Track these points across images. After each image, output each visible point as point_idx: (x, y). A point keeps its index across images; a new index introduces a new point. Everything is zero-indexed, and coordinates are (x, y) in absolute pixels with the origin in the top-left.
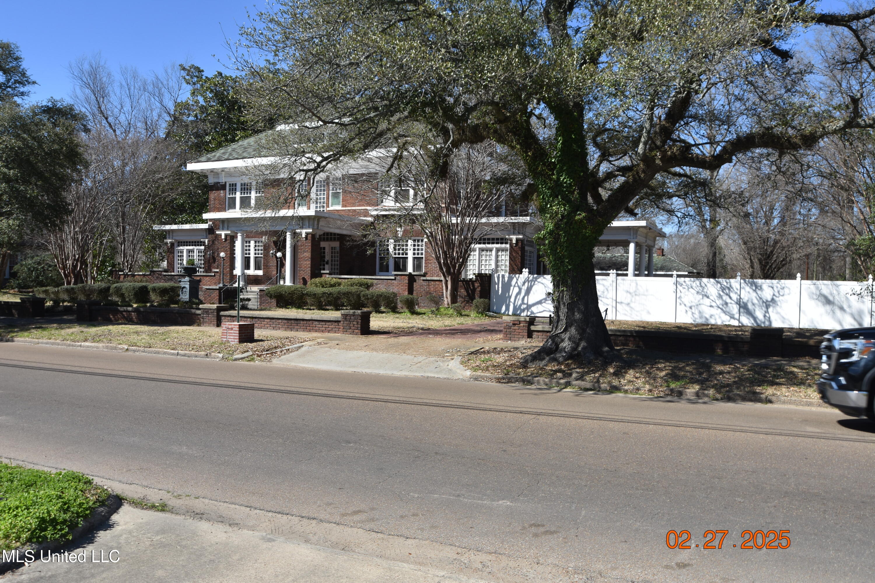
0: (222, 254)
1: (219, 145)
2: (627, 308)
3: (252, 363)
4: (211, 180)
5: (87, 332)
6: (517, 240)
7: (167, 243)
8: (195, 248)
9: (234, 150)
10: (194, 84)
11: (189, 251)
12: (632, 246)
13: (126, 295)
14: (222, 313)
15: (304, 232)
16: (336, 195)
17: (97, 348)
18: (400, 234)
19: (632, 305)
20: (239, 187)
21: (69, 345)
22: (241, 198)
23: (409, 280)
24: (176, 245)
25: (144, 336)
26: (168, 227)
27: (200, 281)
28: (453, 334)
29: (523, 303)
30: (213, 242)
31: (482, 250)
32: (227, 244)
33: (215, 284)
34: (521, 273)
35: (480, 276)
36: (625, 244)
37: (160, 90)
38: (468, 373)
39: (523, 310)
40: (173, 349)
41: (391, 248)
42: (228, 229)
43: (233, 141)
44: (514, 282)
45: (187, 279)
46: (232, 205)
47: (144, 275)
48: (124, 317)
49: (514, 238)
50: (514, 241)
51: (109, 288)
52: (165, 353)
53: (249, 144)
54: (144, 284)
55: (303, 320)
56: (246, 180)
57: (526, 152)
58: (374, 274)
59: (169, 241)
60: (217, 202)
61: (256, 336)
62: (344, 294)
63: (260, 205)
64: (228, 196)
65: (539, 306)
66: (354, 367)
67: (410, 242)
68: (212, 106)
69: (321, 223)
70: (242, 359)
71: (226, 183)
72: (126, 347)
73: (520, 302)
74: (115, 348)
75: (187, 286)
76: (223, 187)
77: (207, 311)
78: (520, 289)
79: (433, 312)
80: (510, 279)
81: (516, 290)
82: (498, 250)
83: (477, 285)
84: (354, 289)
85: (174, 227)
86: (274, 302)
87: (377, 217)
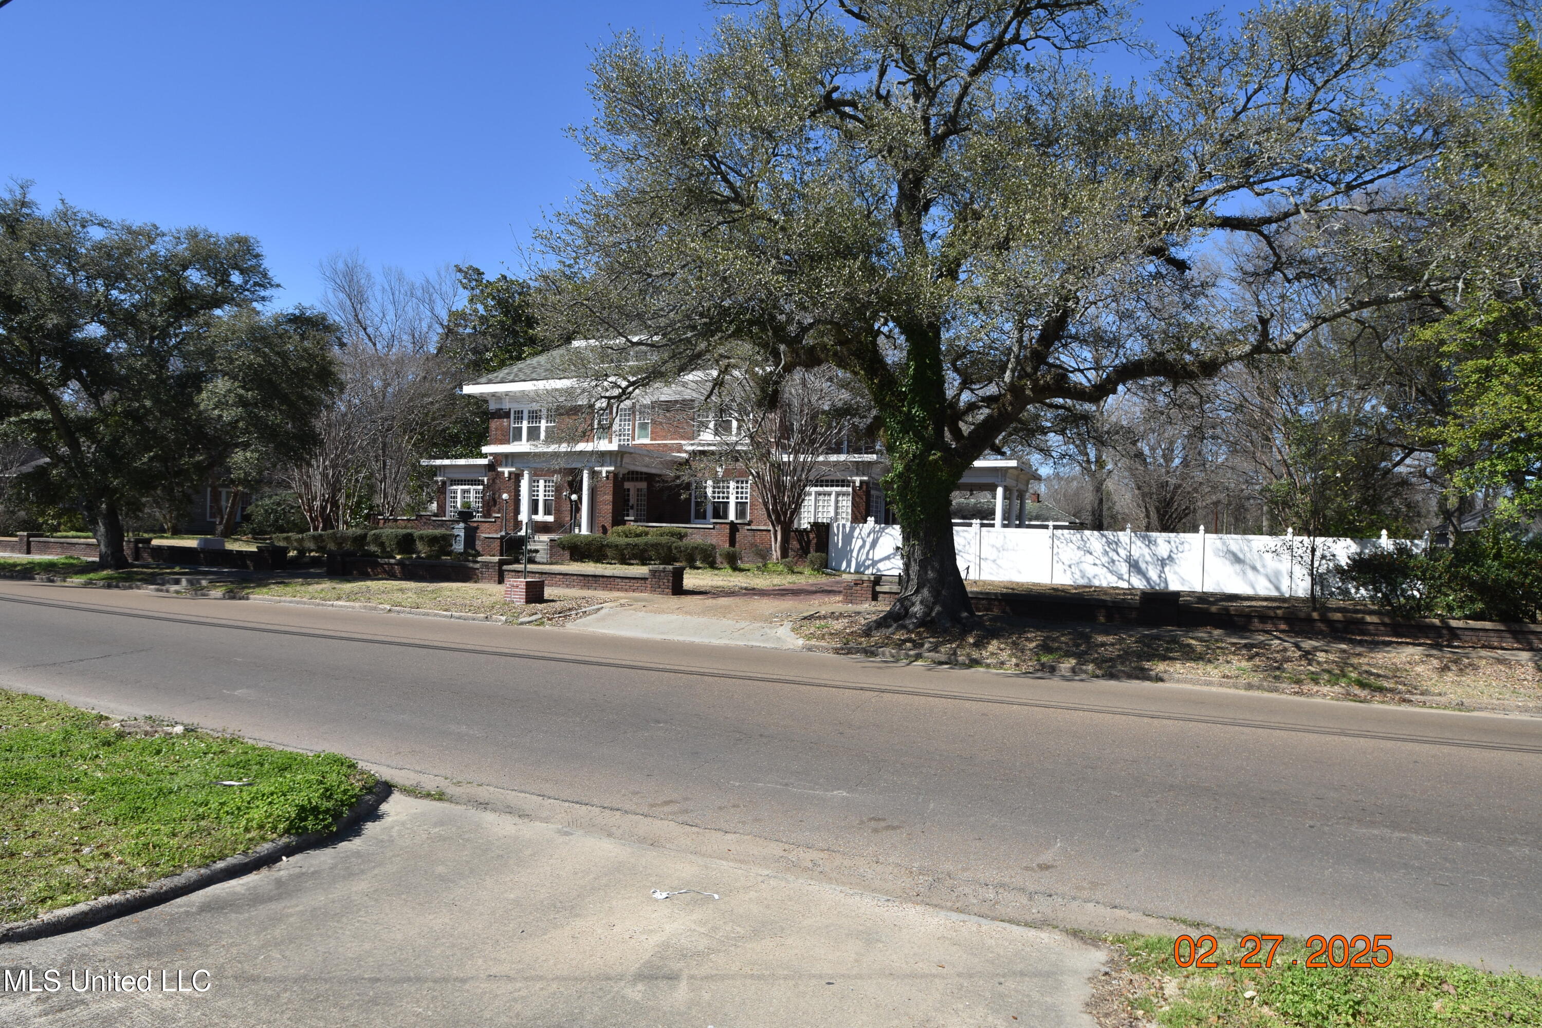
0: (505, 496)
1: (502, 364)
2: (994, 566)
3: (541, 628)
4: (493, 406)
5: (340, 589)
6: (862, 482)
7: (437, 482)
8: (472, 487)
9: (520, 370)
10: (473, 289)
11: (464, 491)
12: (1000, 491)
13: (387, 544)
14: (505, 567)
15: (604, 470)
16: (643, 426)
17: (353, 608)
18: (720, 474)
19: (998, 562)
20: (526, 415)
21: (319, 605)
22: (529, 428)
23: (731, 529)
24: (448, 483)
25: (410, 594)
26: (438, 462)
27: (477, 528)
28: (783, 595)
29: (867, 558)
30: (494, 480)
31: (819, 494)
32: (511, 484)
33: (496, 532)
34: (865, 522)
35: (816, 525)
36: (992, 488)
37: (431, 296)
38: (801, 642)
39: (868, 567)
40: (446, 610)
41: (709, 492)
42: (512, 466)
43: (519, 358)
44: (856, 533)
45: (462, 525)
46: (517, 436)
47: (408, 520)
48: (385, 571)
49: (857, 480)
50: (858, 484)
51: (365, 535)
52: (436, 615)
53: (539, 363)
54: (409, 531)
55: (603, 577)
56: (535, 406)
57: (872, 380)
58: (688, 522)
59: (440, 479)
60: (499, 432)
61: (546, 596)
62: (652, 545)
63: (552, 437)
64: (512, 425)
65: (887, 562)
66: (663, 633)
67: (732, 484)
68: (493, 316)
69: (625, 460)
70: (529, 622)
71: (510, 409)
72: (388, 607)
73: (864, 557)
74: (375, 609)
75: (462, 534)
76: (507, 415)
77: (486, 565)
78: (864, 542)
79: (759, 568)
80: (853, 529)
81: (860, 542)
82: (838, 494)
83: (812, 536)
84: (664, 539)
85: (447, 462)
86: (567, 554)
87: (694, 453)
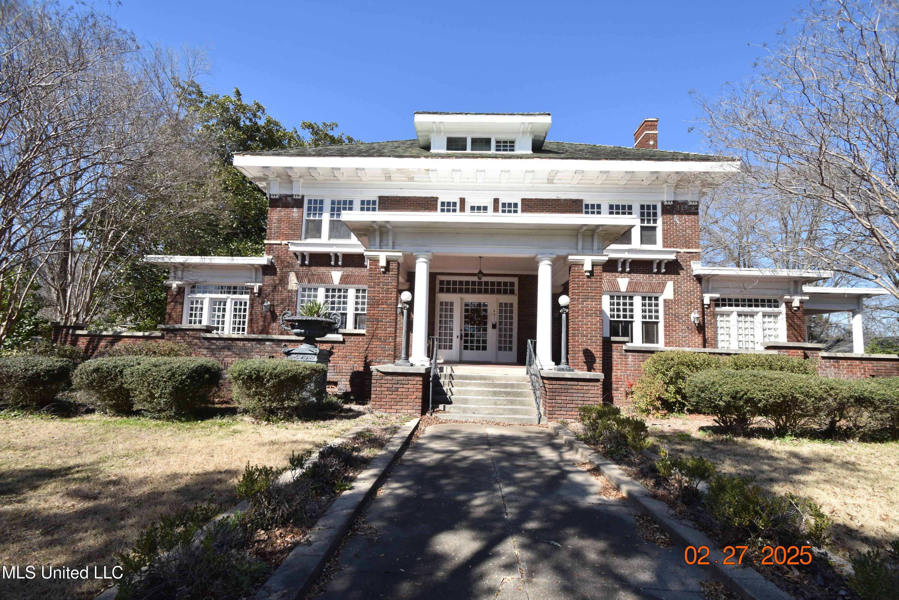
4: (275, 191)
7: (169, 288)
8: (230, 296)
11: (213, 302)
15: (589, 260)
18: (623, 288)
20: (327, 206)
22: (332, 223)
24: (188, 290)
30: (275, 286)
31: (739, 314)
32: (390, 279)
41: (605, 308)
42: (394, 248)
45: (307, 347)
46: (314, 232)
49: (796, 299)
50: (795, 304)
56: (342, 193)
59: (174, 283)
64: (305, 217)
67: (637, 301)
71: (303, 196)
76: (298, 203)
82: (767, 316)
